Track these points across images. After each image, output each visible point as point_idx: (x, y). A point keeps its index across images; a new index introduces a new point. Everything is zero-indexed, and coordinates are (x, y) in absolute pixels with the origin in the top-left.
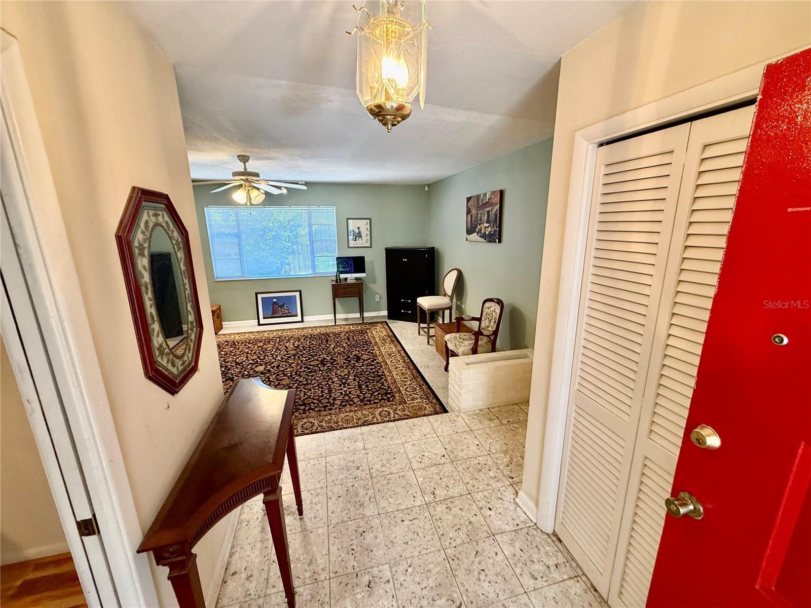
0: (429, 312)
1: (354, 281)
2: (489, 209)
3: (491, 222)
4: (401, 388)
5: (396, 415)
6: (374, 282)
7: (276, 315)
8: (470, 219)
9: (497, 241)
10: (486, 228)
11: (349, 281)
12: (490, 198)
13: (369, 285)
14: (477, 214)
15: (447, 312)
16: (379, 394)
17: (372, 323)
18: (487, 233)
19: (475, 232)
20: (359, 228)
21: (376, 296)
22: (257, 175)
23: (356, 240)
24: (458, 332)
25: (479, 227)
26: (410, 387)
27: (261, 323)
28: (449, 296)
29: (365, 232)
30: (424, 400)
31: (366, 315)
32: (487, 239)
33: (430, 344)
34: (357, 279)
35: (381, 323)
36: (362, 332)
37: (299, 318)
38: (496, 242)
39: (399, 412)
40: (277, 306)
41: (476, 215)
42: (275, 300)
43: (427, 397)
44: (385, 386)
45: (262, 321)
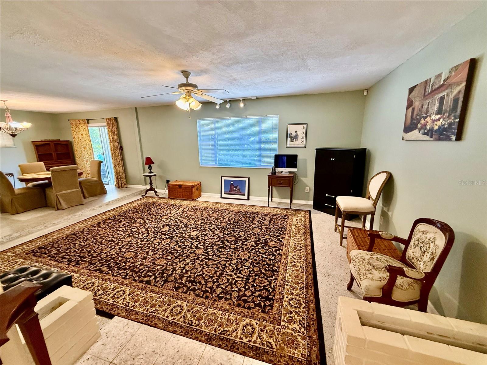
0: (345, 213)
1: (287, 175)
2: (445, 93)
3: (446, 112)
4: (285, 296)
5: (259, 340)
6: (306, 176)
7: (232, 193)
8: (410, 114)
9: (454, 137)
10: (434, 121)
11: (283, 174)
12: (448, 78)
13: (302, 178)
14: (422, 106)
15: (369, 217)
16: (259, 296)
17: (298, 210)
18: (436, 128)
19: (416, 128)
20: (296, 132)
21: (306, 188)
22: (196, 86)
23: (293, 142)
24: (370, 249)
25: (423, 121)
26: (296, 299)
27: (222, 197)
28: (373, 200)
29: (301, 134)
30: (303, 330)
31: (294, 201)
32: (434, 137)
33: (343, 245)
34: (290, 172)
35: (305, 211)
36: (285, 217)
37: (246, 197)
38: (450, 140)
39: (264, 336)
40: (233, 186)
41: (420, 107)
42: (232, 182)
43: (309, 326)
44: (270, 287)
45: (223, 196)
